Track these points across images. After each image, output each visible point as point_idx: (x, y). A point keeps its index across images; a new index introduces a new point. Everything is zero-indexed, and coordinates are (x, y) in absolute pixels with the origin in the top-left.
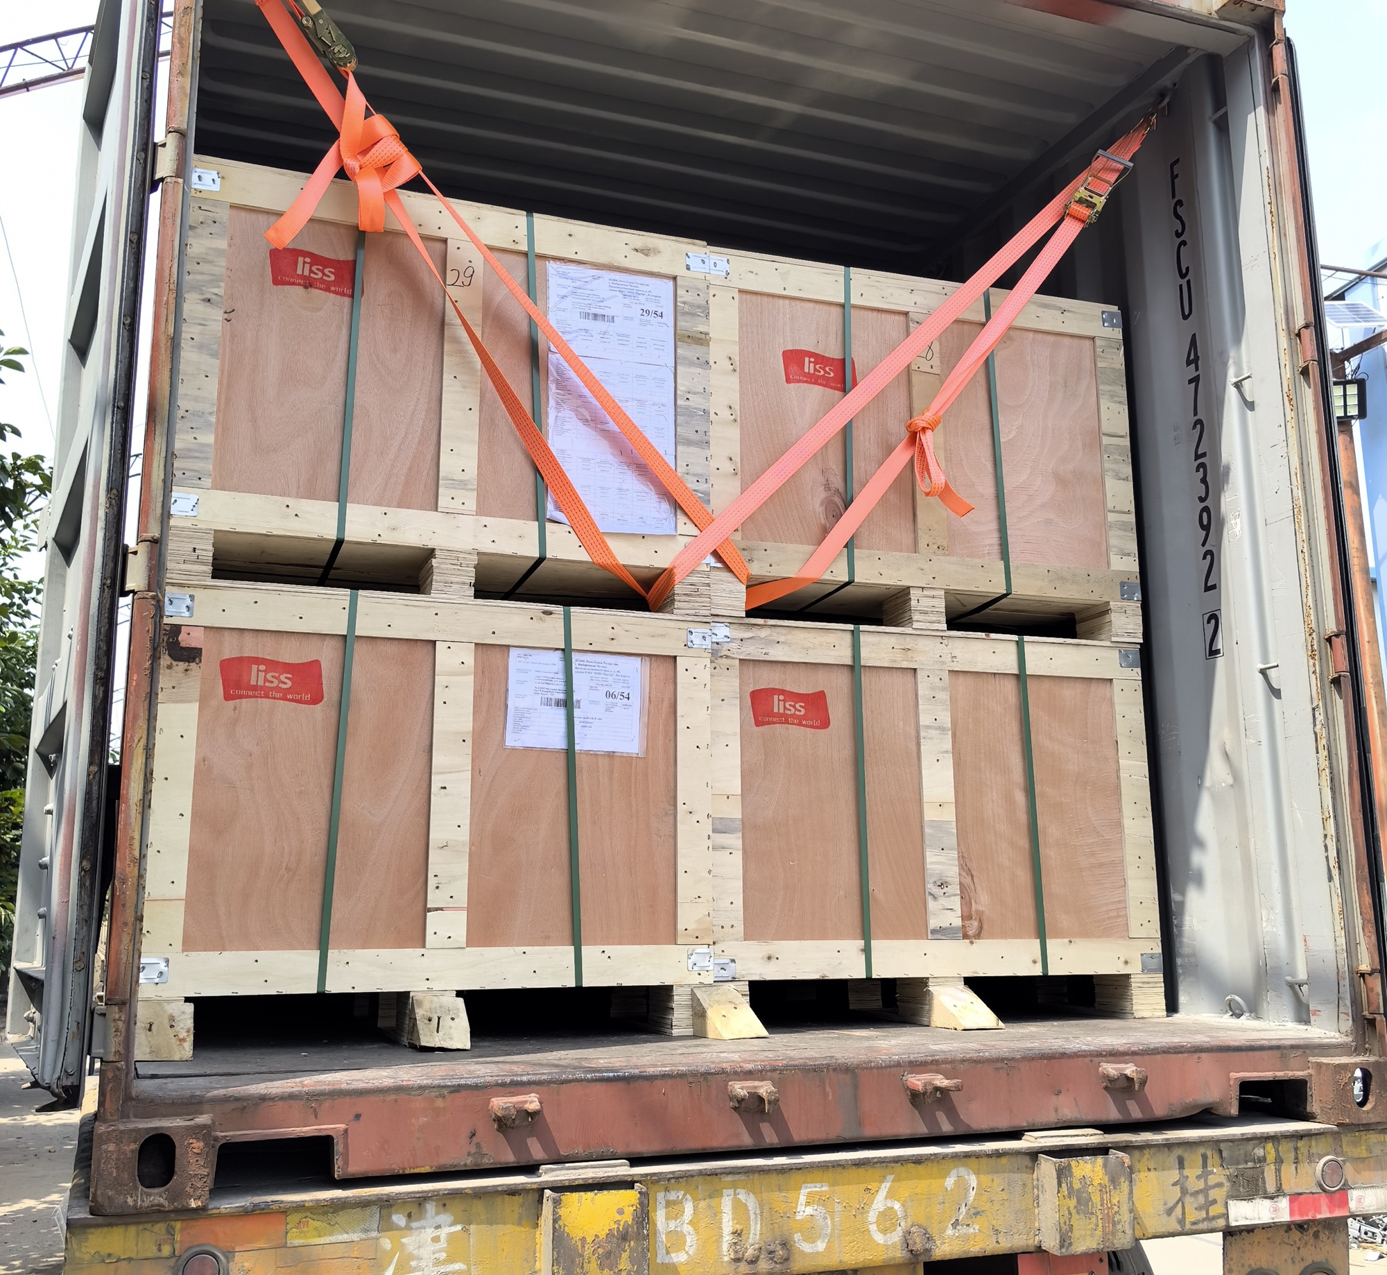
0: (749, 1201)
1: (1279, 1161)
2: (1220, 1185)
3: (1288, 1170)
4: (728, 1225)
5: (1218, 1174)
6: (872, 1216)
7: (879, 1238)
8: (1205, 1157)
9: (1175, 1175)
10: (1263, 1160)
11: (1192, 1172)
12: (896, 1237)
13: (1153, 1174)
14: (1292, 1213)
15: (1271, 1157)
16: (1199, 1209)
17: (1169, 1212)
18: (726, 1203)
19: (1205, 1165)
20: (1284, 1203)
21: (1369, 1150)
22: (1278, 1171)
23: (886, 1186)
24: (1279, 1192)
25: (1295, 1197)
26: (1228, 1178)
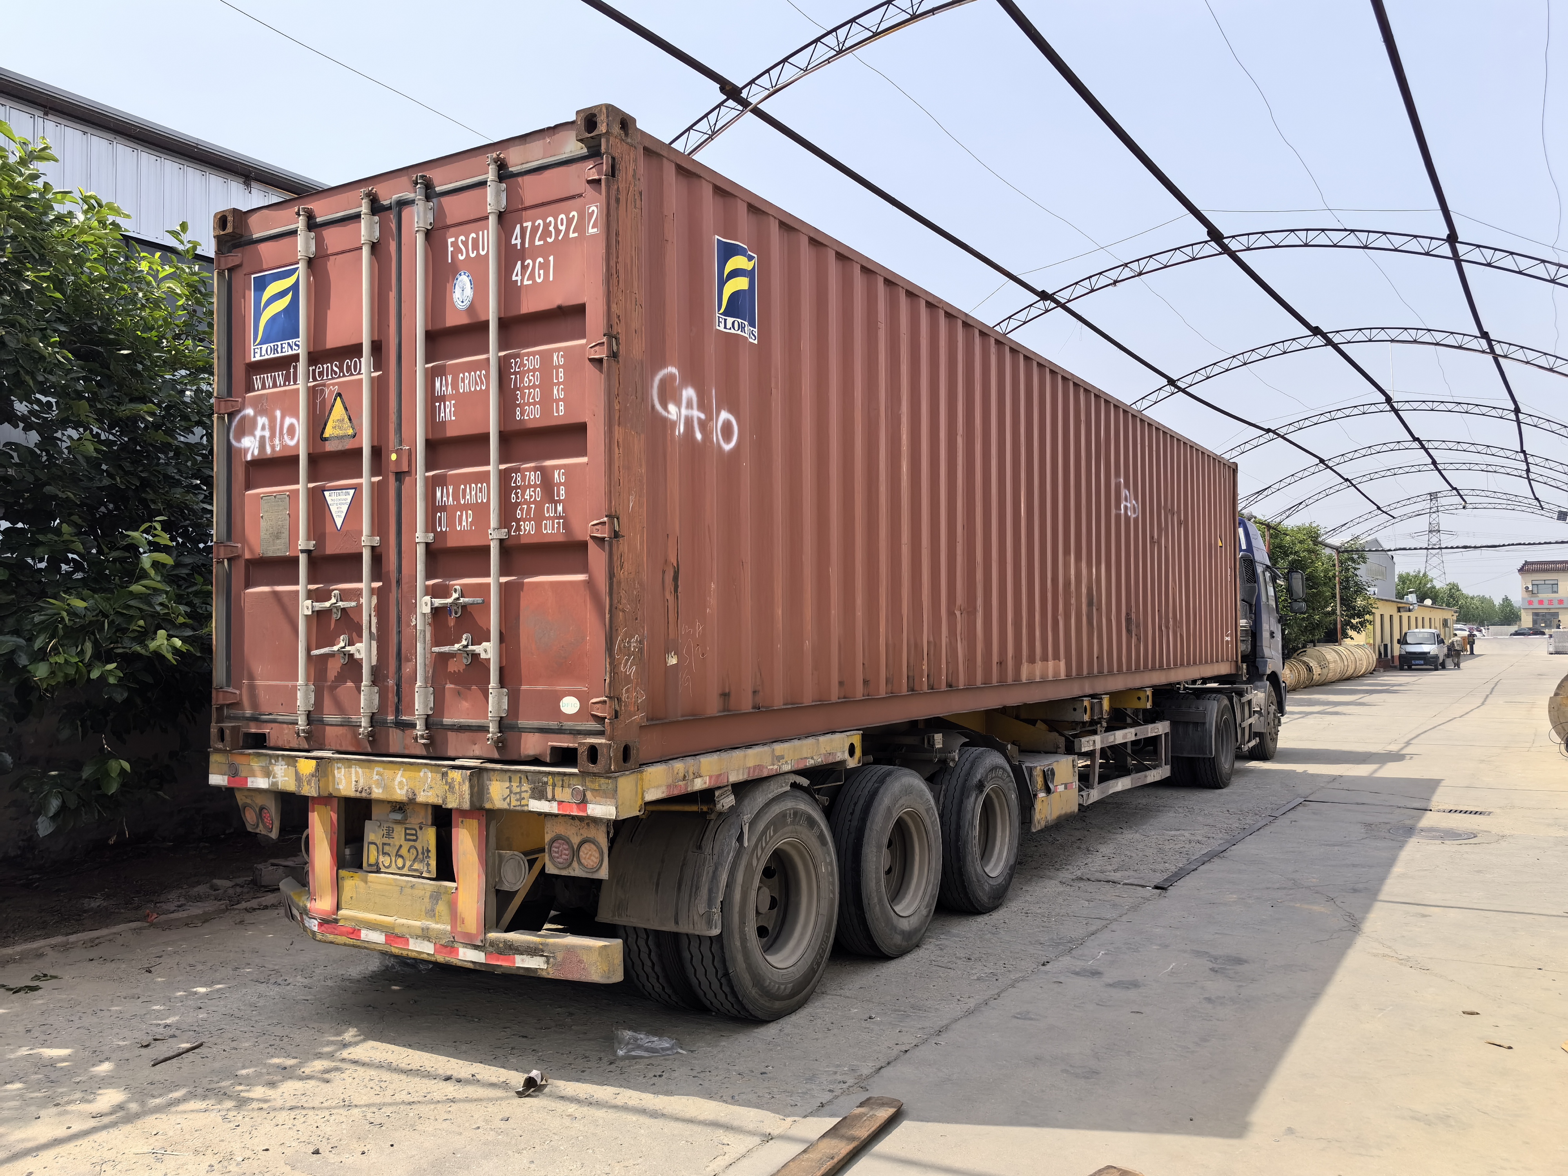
0: (360, 770)
1: (554, 785)
2: (526, 791)
3: (558, 790)
4: (354, 779)
5: (526, 787)
6: (396, 783)
7: (398, 791)
8: (520, 778)
9: (507, 784)
10: (546, 783)
11: (515, 784)
12: (404, 792)
13: (498, 783)
14: (559, 809)
15: (550, 782)
16: (517, 800)
17: (504, 799)
18: (353, 770)
19: (520, 782)
20: (555, 804)
21: (600, 786)
22: (553, 789)
23: (400, 772)
24: (554, 799)
25: (560, 803)
26: (531, 789)
